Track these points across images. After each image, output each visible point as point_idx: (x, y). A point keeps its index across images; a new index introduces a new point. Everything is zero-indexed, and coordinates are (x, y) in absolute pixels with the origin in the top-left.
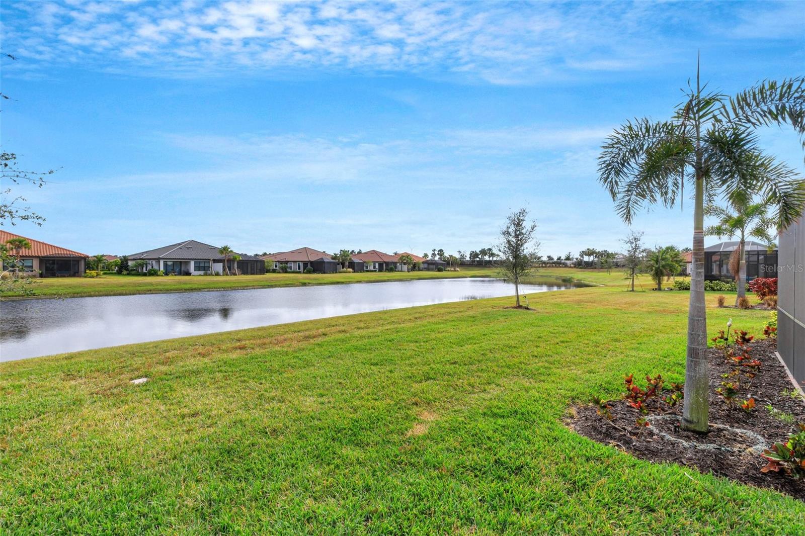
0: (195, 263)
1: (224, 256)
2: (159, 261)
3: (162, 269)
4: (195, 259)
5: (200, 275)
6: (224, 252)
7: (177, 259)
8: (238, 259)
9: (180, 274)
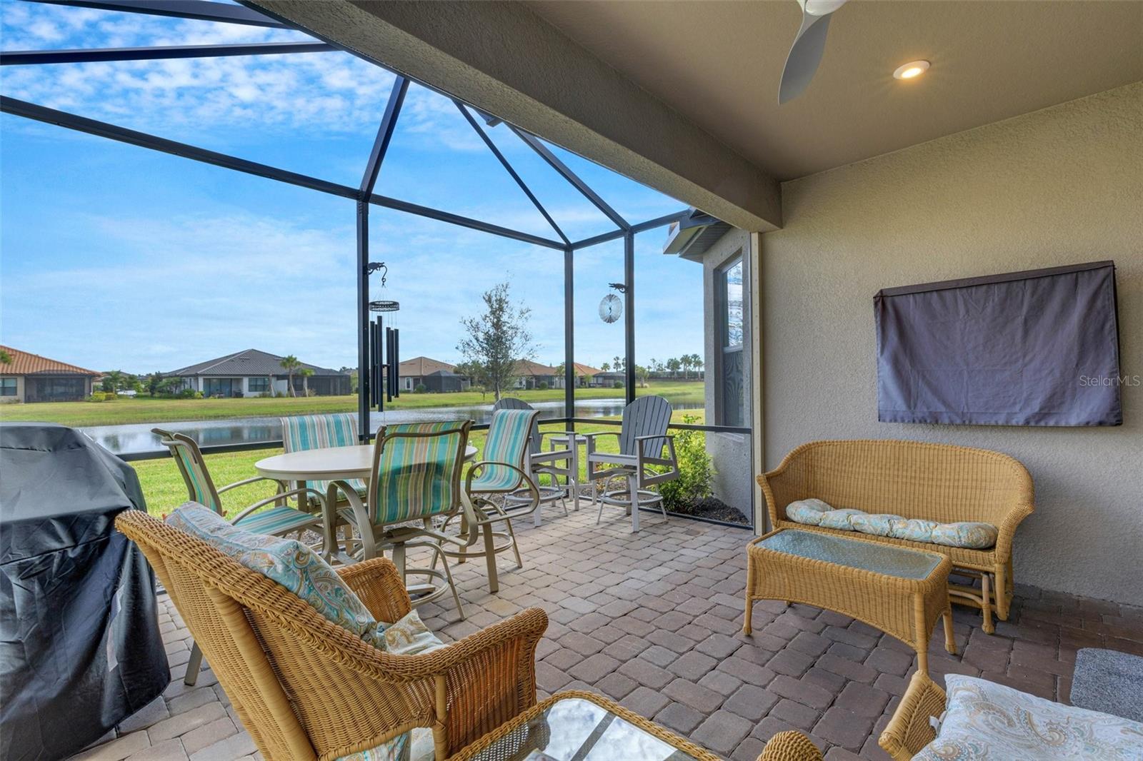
0: (250, 381)
1: (288, 370)
2: (197, 379)
3: (201, 389)
4: (250, 375)
5: (255, 397)
6: (288, 365)
7: (226, 375)
8: (308, 374)
9: (230, 395)
